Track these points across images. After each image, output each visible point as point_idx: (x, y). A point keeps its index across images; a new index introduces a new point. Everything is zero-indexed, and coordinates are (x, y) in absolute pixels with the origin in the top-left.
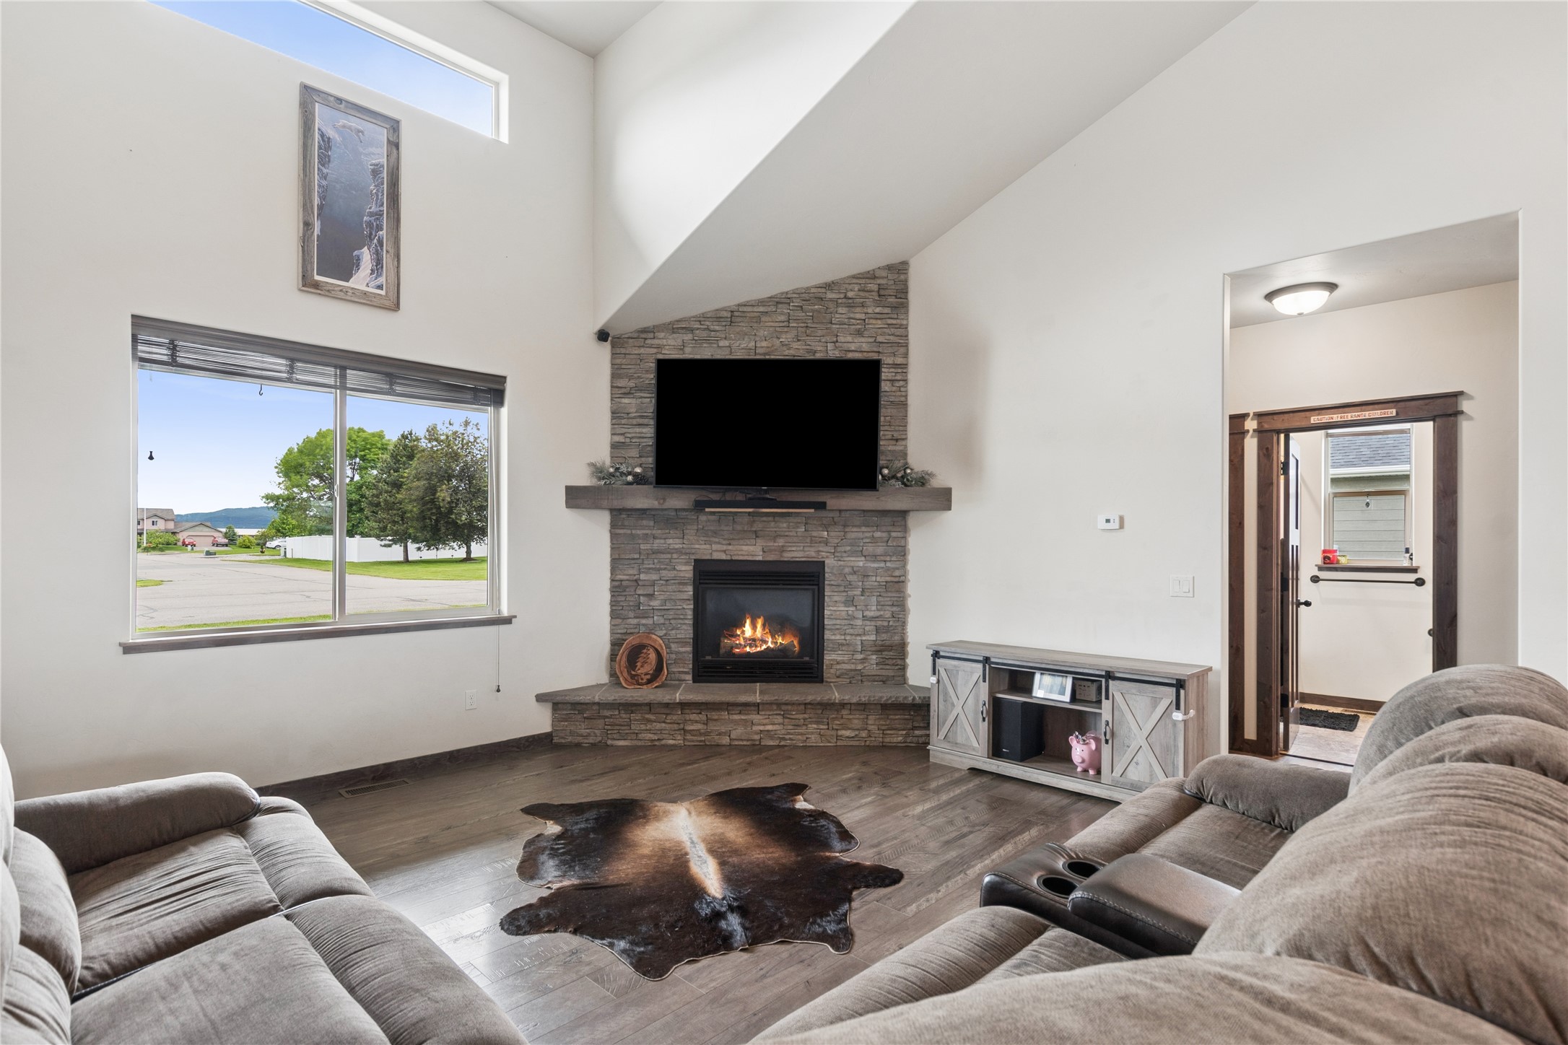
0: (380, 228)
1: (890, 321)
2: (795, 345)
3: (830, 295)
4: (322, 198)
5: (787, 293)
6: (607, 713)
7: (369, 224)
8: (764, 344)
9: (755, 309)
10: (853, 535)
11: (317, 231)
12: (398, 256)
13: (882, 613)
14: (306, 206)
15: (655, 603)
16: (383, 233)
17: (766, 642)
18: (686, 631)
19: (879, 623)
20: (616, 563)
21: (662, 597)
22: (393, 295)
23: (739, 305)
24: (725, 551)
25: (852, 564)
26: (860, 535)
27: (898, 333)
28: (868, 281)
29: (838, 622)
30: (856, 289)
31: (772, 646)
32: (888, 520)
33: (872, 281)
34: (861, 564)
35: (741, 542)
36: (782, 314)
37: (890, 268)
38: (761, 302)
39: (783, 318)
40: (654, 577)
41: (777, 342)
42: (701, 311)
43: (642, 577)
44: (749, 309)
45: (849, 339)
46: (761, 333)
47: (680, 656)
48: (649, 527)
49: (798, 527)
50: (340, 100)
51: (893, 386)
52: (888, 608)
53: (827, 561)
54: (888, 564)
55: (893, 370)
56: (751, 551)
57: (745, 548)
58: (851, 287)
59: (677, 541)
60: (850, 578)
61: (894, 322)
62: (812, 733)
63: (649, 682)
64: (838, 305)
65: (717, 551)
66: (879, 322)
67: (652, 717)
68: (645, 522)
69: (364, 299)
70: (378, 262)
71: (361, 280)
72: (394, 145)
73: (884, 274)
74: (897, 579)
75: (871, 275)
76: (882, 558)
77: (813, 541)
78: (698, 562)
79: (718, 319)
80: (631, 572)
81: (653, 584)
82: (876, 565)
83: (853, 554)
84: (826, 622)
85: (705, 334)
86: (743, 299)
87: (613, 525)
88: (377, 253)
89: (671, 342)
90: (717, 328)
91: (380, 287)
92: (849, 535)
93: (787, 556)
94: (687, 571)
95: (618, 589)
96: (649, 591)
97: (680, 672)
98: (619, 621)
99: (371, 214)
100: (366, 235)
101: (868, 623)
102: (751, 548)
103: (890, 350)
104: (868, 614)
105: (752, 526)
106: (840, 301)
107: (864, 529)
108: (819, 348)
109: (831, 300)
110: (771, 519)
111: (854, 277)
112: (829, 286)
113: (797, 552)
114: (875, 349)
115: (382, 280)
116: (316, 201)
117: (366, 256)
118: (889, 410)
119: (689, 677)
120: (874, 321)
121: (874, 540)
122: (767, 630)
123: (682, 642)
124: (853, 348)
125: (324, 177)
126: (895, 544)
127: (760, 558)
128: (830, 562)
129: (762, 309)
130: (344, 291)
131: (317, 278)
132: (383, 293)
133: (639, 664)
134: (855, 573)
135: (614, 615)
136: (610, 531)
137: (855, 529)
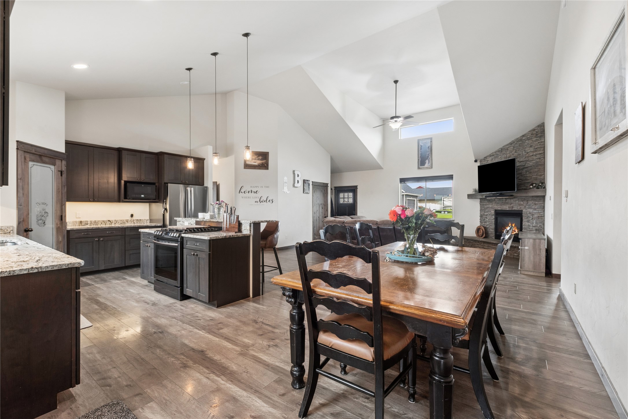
0: (429, 156)
1: (539, 141)
2: (515, 154)
3: (524, 138)
4: (421, 155)
5: (513, 141)
6: (472, 242)
7: (428, 156)
8: (508, 155)
9: (507, 147)
10: (530, 203)
11: (420, 160)
12: (432, 160)
13: (537, 225)
14: (418, 157)
15: (487, 220)
16: (430, 157)
17: (515, 231)
18: (493, 226)
19: (536, 228)
20: (481, 210)
21: (488, 218)
22: (431, 167)
23: (503, 147)
24: (500, 208)
25: (529, 211)
26: (531, 203)
27: (541, 144)
28: (533, 132)
29: (526, 227)
30: (530, 135)
31: (517, 232)
32: (538, 198)
33: (534, 131)
34: (531, 211)
35: (504, 205)
36: (512, 146)
37: (538, 126)
38: (508, 145)
39: (512, 147)
40: (487, 214)
41: (511, 154)
42: (495, 151)
43: (485, 213)
44: (505, 147)
45: (528, 149)
46: (508, 152)
47: (492, 232)
48: (486, 202)
49: (516, 201)
50: (423, 139)
51: (540, 160)
52: (539, 224)
53: (523, 210)
54: (539, 211)
55: (540, 155)
56: (506, 208)
57: (505, 207)
58: (528, 135)
59: (491, 205)
60: (529, 215)
61: (540, 141)
62: (508, 253)
63: (481, 237)
64: (526, 140)
65: (499, 208)
66: (536, 142)
67: (478, 244)
68: (485, 201)
69: (427, 168)
70: (429, 161)
71: (427, 165)
72: (431, 142)
73: (537, 128)
74: (541, 215)
75: (534, 130)
76: (537, 209)
77: (520, 205)
78: (496, 211)
79: (499, 151)
80: (483, 212)
81: (487, 215)
82: (535, 211)
83: (529, 208)
84: (523, 227)
85: (496, 155)
86: (503, 146)
87: (480, 202)
88: (429, 160)
89: (490, 159)
90: (499, 153)
91: (429, 165)
92: (529, 203)
93: (514, 209)
94: (493, 212)
95: (481, 216)
96: (486, 217)
97: (492, 236)
98: (481, 223)
99: (428, 154)
100: (427, 158)
101: (533, 227)
102: (506, 207)
103: (539, 149)
104: (533, 225)
105: (506, 201)
106: (526, 139)
107: (532, 201)
108: (521, 153)
109: (524, 139)
110: (510, 199)
111: (529, 131)
112: (523, 136)
113: (516, 208)
114: (535, 150)
115: (430, 164)
116: (420, 155)
117: (427, 161)
118: (539, 167)
119: (494, 237)
120: (535, 142)
121: (535, 204)
122: (516, 228)
123: (492, 229)
124: (529, 151)
125: (421, 151)
126: (540, 205)
127: (508, 209)
128: (524, 210)
129: (508, 146)
130: (423, 168)
131: (420, 167)
132: (430, 166)
133: (479, 232)
134: (530, 213)
135: (480, 222)
136: (480, 203)
137: (530, 201)
